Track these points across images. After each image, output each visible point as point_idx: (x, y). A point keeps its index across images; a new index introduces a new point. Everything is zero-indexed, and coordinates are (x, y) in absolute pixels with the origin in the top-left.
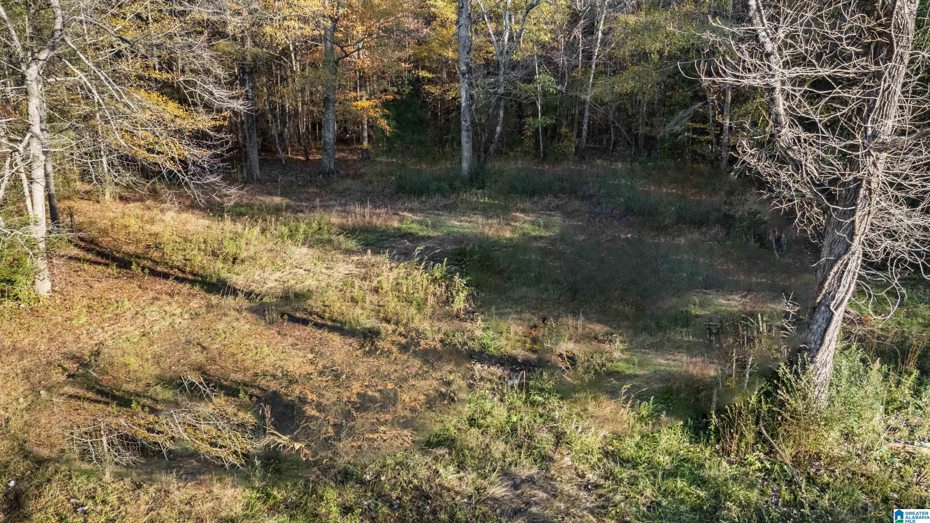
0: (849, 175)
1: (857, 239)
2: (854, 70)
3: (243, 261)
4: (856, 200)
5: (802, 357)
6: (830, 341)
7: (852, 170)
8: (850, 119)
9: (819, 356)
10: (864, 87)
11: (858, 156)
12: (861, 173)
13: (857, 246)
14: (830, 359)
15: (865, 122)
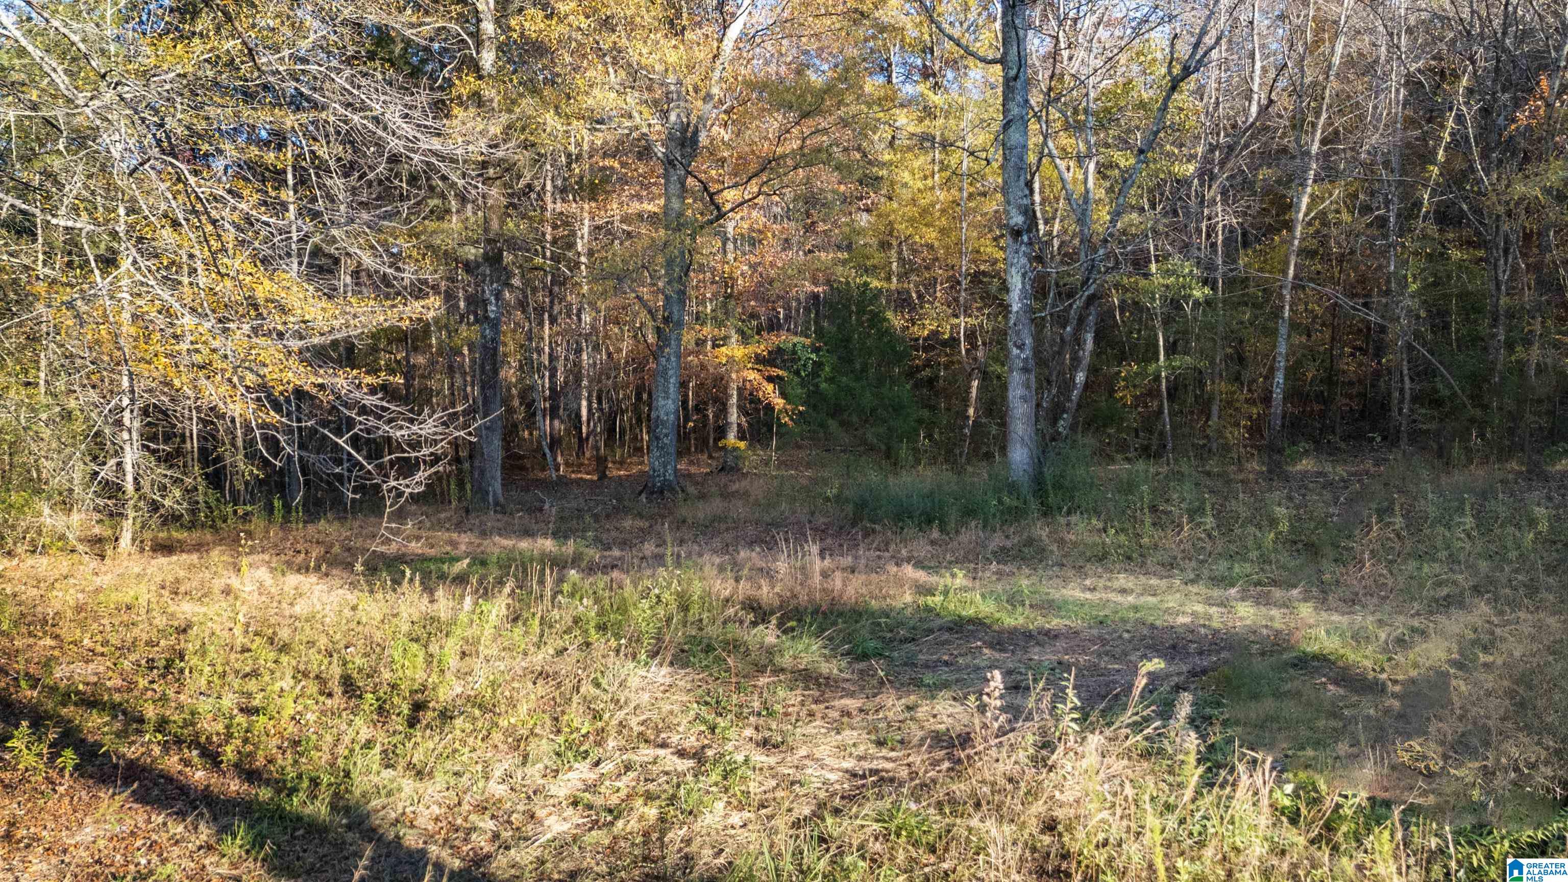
3: (446, 716)
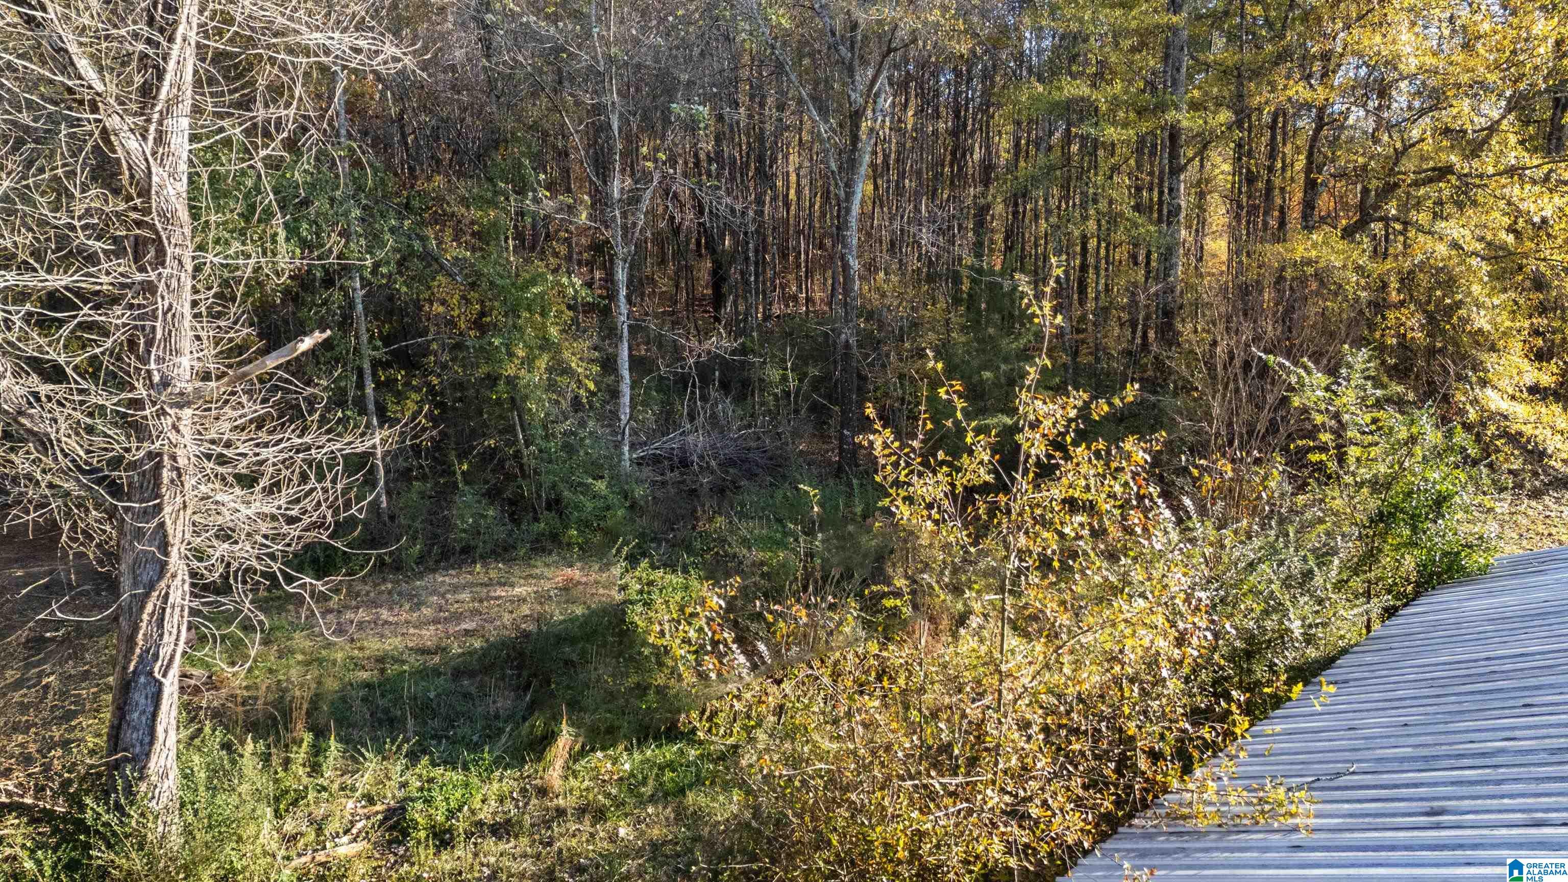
0: (138, 449)
1: (174, 552)
2: (109, 279)
4: (159, 488)
5: (124, 776)
6: (166, 731)
7: (140, 440)
8: (119, 359)
9: (152, 765)
10: (131, 307)
11: (145, 418)
12: (157, 444)
13: (176, 562)
14: (172, 763)
15: (145, 362)
